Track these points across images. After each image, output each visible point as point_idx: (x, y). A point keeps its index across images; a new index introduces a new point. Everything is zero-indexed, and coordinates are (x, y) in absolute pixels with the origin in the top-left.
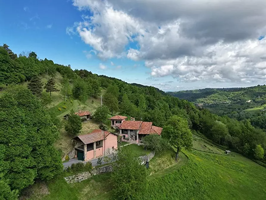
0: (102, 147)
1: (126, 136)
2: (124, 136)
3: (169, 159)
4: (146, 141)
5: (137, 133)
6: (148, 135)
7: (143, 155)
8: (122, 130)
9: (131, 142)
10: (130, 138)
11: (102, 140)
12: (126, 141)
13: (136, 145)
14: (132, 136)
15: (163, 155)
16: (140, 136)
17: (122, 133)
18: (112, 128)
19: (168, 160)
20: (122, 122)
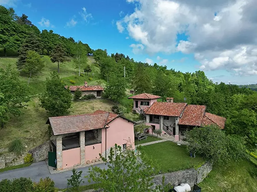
0: (101, 142)
1: (157, 126)
2: (154, 127)
3: (245, 181)
4: (193, 137)
5: (176, 123)
6: (199, 127)
7: (188, 169)
8: (151, 116)
9: (165, 137)
10: (162, 131)
11: (101, 129)
12: (155, 135)
13: (174, 144)
14: (167, 127)
15: (231, 168)
16: (182, 128)
17: (151, 121)
18: (135, 112)
19: (243, 182)
20: (152, 103)
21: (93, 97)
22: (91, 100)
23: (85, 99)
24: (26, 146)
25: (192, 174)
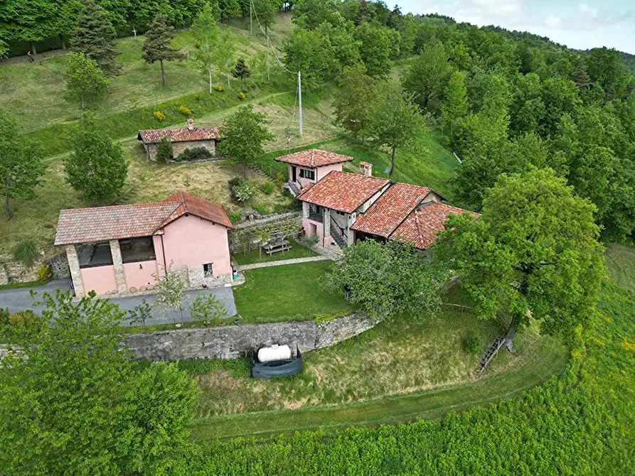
0: (155, 259)
7: (298, 321)
10: (329, 237)
14: (342, 230)
21: (203, 154)
22: (198, 162)
23: (184, 159)
24: (43, 253)
25: (306, 331)
